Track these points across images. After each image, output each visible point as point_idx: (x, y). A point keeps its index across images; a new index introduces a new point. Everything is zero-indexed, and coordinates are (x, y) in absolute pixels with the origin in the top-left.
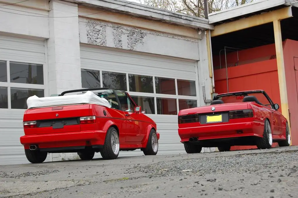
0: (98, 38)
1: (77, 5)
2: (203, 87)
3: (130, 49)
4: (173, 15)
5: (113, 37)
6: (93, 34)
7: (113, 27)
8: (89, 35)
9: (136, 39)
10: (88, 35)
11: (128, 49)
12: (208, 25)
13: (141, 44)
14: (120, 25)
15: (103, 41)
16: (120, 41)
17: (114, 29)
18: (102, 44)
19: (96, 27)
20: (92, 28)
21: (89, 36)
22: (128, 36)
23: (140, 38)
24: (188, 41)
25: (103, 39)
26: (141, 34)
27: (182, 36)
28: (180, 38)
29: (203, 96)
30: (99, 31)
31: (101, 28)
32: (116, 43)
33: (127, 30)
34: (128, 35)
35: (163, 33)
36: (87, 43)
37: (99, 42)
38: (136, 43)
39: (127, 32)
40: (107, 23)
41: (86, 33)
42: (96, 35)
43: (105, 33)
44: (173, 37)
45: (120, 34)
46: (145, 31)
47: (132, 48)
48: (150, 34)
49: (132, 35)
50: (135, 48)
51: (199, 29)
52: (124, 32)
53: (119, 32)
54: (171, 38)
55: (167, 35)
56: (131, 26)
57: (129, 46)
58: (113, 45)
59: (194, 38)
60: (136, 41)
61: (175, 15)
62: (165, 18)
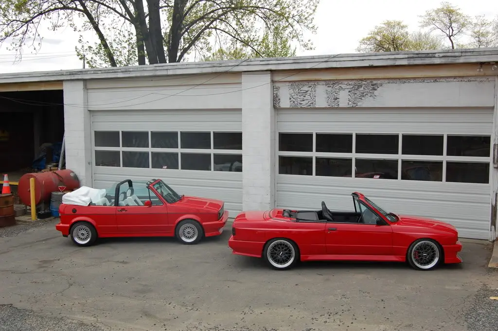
0: (303, 100)
1: (269, 72)
2: (495, 145)
3: (351, 106)
5: (326, 96)
6: (298, 97)
7: (326, 85)
8: (292, 98)
9: (363, 93)
10: (290, 99)
11: (349, 106)
13: (371, 98)
14: (336, 81)
15: (310, 103)
16: (337, 98)
17: (328, 87)
18: (309, 106)
19: (302, 89)
20: (297, 90)
22: (349, 92)
23: (371, 91)
24: (469, 81)
25: (311, 100)
26: (373, 85)
27: (455, 77)
28: (452, 80)
30: (307, 91)
31: (310, 89)
32: (329, 102)
33: (350, 85)
34: (349, 90)
35: (414, 78)
36: (289, 107)
37: (304, 104)
38: (363, 98)
39: (348, 87)
40: (319, 82)
41: (289, 96)
42: (302, 97)
43: (314, 93)
44: (435, 81)
45: (338, 91)
46: (379, 82)
47: (354, 105)
48: (389, 83)
49: (357, 90)
50: (360, 104)
51: (482, 64)
52: (344, 88)
53: (336, 89)
54: (431, 82)
55: (423, 79)
56: (355, 79)
57: (350, 103)
58: (325, 105)
59: (484, 76)
60: (363, 95)
61: (420, 55)
62: (398, 63)
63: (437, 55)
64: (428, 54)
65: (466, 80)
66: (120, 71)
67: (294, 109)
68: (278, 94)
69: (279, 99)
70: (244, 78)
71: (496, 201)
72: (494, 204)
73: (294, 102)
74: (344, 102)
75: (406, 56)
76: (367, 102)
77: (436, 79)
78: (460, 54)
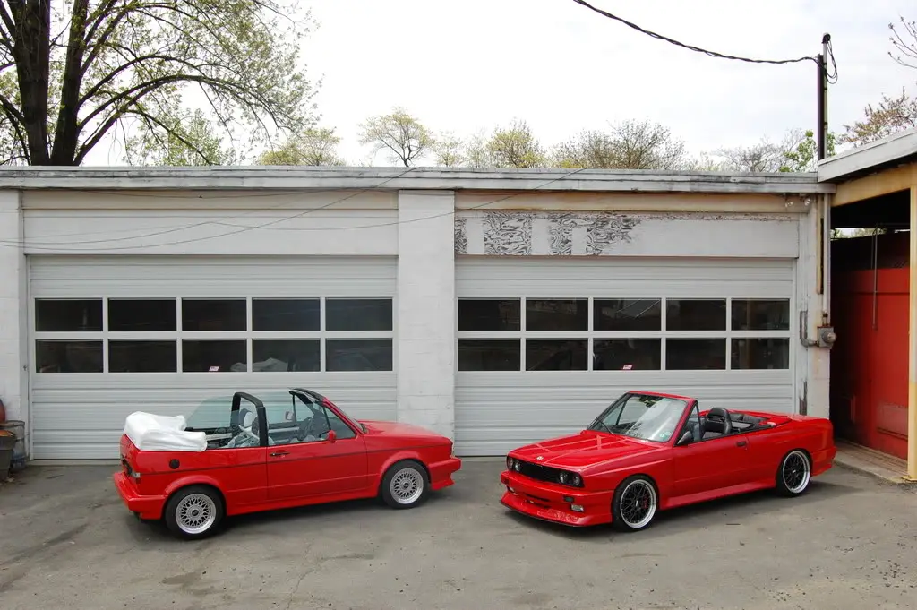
0: (510, 243)
1: (453, 193)
2: (801, 312)
3: (592, 254)
4: (702, 178)
5: (549, 236)
6: (500, 237)
7: (549, 218)
8: (488, 239)
9: (611, 234)
10: (485, 240)
11: (588, 254)
12: (818, 185)
13: (624, 241)
14: (566, 213)
15: (521, 247)
16: (567, 241)
17: (553, 221)
18: (520, 252)
20: (498, 226)
21: (489, 241)
22: (588, 230)
23: (623, 231)
24: (766, 220)
25: (524, 242)
26: (627, 221)
27: (746, 214)
28: (742, 217)
29: (801, 331)
31: (521, 224)
32: (555, 246)
33: (588, 219)
34: (589, 228)
35: (689, 213)
36: (483, 253)
37: (511, 249)
38: (610, 242)
39: (586, 223)
40: (536, 212)
41: (483, 236)
42: (507, 237)
43: (529, 231)
44: (719, 218)
45: (569, 228)
46: (636, 216)
47: (597, 252)
48: (651, 218)
49: (601, 227)
50: (607, 251)
51: (788, 196)
52: (578, 224)
53: (566, 225)
54: (713, 219)
55: (702, 215)
56: (598, 211)
57: (590, 249)
58: (547, 251)
59: (786, 213)
60: (610, 237)
61: (708, 178)
62: (676, 188)
63: (732, 179)
64: (720, 176)
65: (761, 217)
66: (126, 174)
67: (491, 258)
68: (463, 230)
69: (465, 241)
70: (403, 200)
71: (805, 393)
72: (802, 398)
73: (492, 245)
74: (579, 247)
75: (688, 178)
76: (617, 248)
77: (720, 215)
78: (764, 179)
